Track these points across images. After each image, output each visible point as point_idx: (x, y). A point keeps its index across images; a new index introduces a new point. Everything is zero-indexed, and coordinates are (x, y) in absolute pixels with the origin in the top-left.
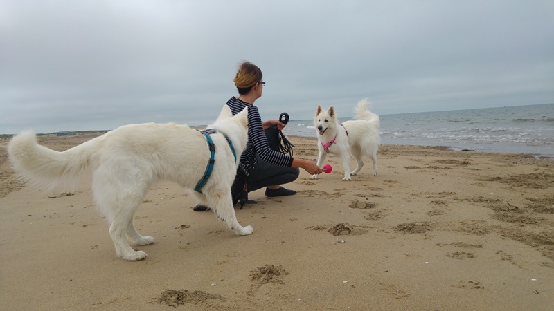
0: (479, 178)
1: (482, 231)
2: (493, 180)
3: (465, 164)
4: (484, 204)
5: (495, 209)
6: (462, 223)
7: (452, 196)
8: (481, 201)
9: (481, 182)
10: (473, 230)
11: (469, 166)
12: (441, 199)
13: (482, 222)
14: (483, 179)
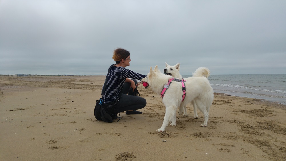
0: (235, 110)
1: (234, 138)
2: (241, 111)
3: (228, 102)
4: (236, 124)
5: (241, 126)
6: (225, 133)
7: (221, 119)
8: (235, 122)
9: (236, 112)
10: (230, 137)
11: (230, 104)
12: (216, 120)
13: (235, 133)
14: (237, 111)
